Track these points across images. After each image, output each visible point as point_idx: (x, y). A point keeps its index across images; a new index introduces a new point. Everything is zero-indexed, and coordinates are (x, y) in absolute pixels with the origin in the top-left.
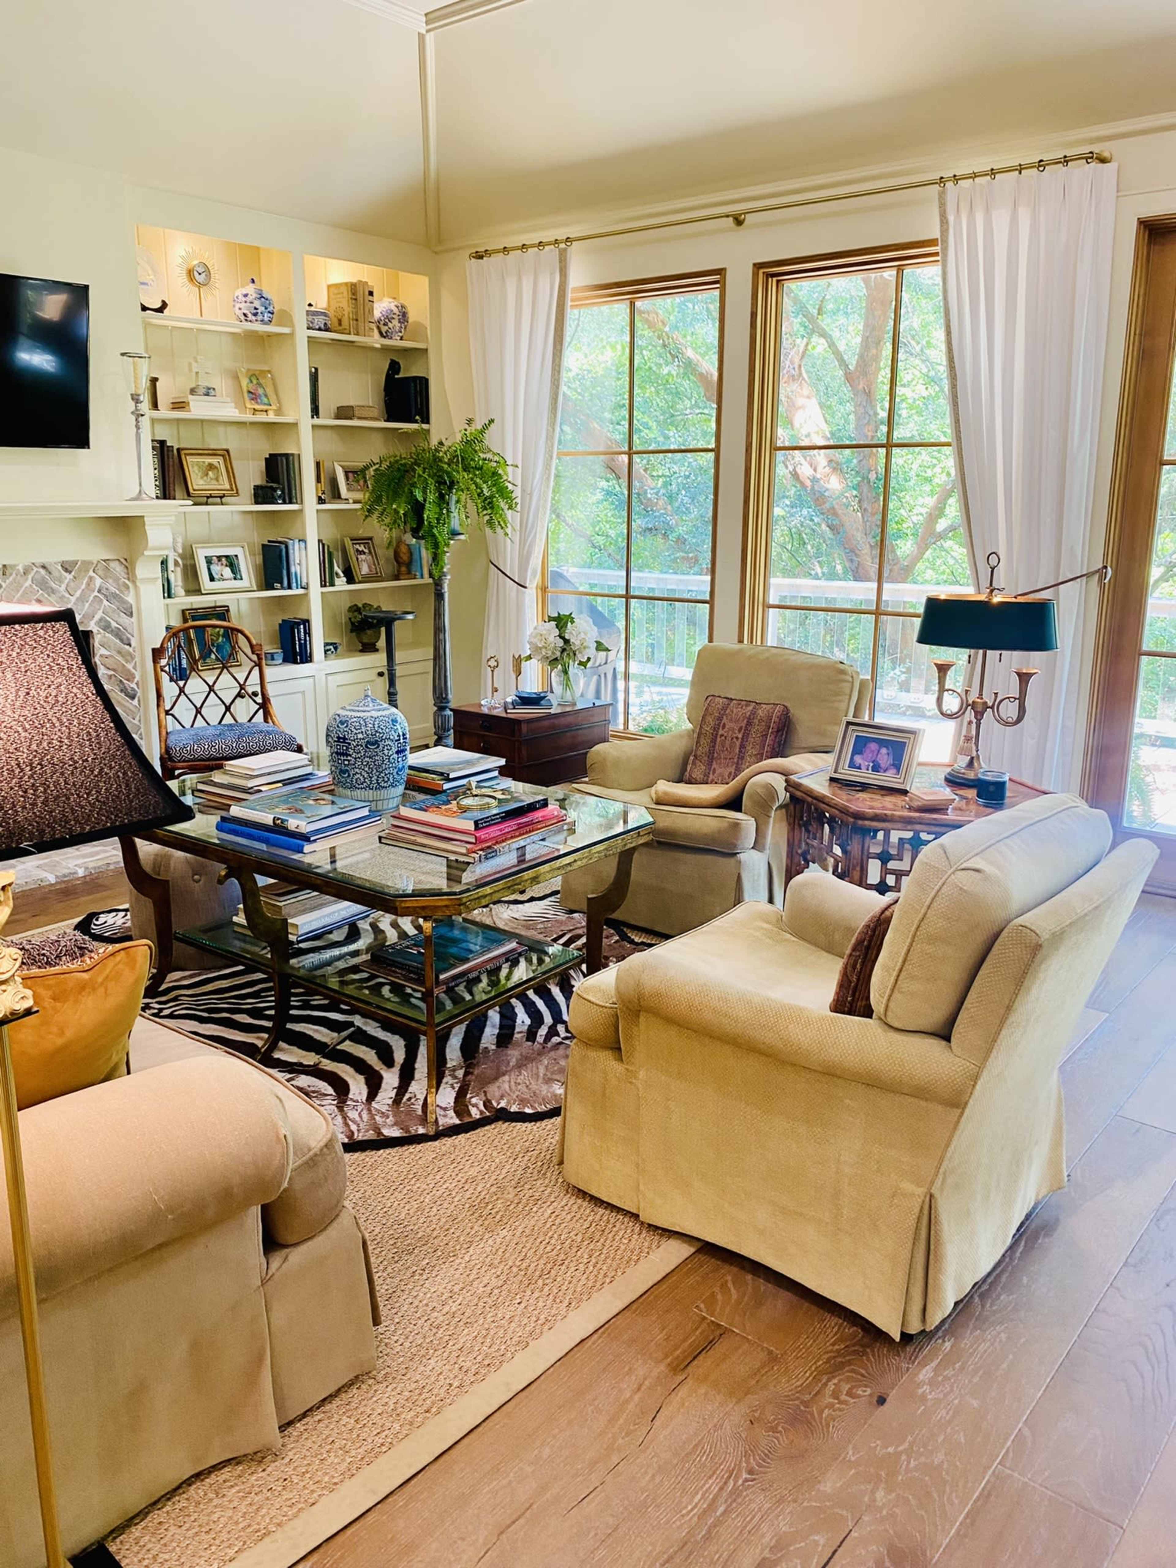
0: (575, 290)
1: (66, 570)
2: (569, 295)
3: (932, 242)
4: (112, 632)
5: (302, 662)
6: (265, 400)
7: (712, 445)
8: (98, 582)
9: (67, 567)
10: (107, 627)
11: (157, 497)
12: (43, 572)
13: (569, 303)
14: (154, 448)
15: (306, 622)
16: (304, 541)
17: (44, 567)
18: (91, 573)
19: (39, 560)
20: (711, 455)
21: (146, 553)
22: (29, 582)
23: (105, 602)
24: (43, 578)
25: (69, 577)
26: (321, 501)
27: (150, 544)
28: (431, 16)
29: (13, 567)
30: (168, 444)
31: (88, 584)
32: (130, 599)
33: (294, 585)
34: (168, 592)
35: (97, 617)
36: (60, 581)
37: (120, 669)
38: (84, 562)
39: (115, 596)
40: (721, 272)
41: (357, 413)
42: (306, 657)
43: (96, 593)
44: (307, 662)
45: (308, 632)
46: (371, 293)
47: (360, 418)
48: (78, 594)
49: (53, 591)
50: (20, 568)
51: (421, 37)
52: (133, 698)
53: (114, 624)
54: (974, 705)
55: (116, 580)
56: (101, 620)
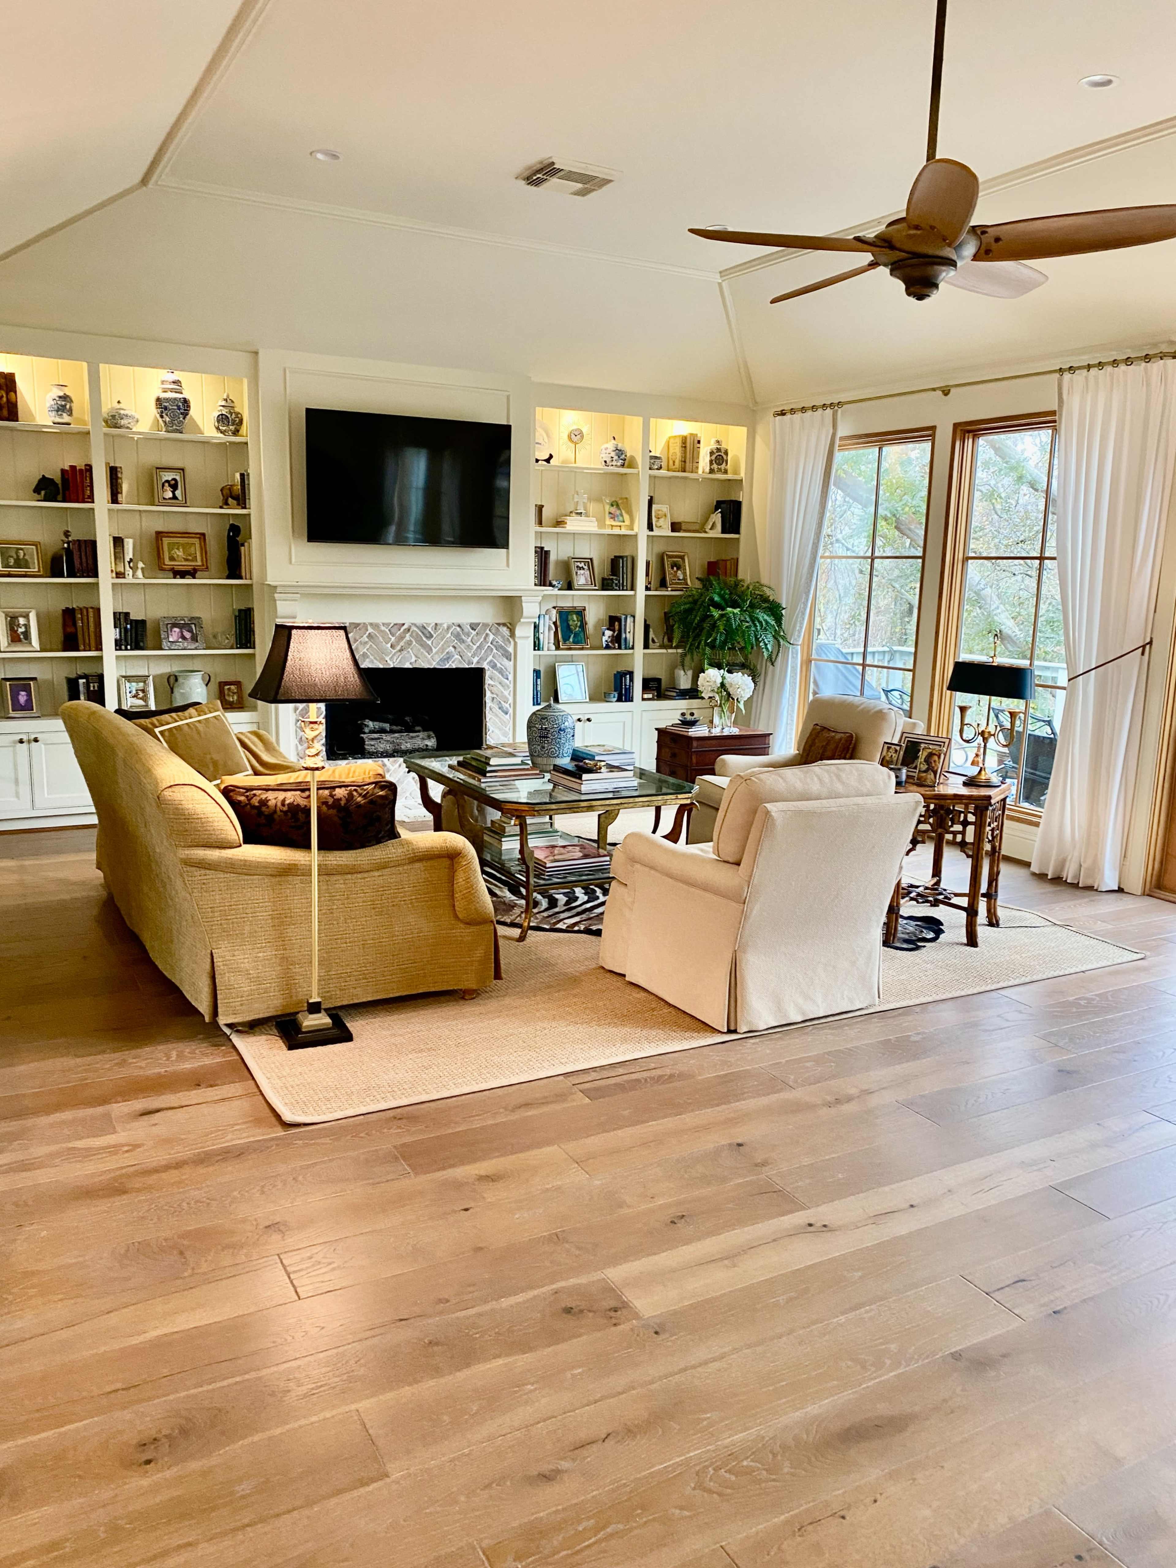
0: (841, 439)
1: (473, 629)
2: (837, 442)
3: (1053, 413)
4: (497, 670)
5: (626, 701)
6: (621, 518)
7: (921, 554)
8: (491, 637)
9: (473, 627)
10: (494, 666)
11: (535, 585)
12: (458, 629)
13: (836, 447)
14: (536, 552)
15: (631, 674)
16: (634, 617)
17: (459, 626)
18: (488, 631)
19: (456, 621)
20: (920, 561)
21: (522, 620)
22: (449, 635)
23: (495, 651)
24: (458, 633)
25: (474, 633)
26: (647, 589)
27: (525, 614)
28: (723, 274)
29: (441, 624)
30: (546, 549)
31: (485, 639)
32: (511, 649)
33: (623, 647)
34: (537, 646)
35: (488, 660)
36: (468, 635)
37: (500, 694)
38: (484, 624)
39: (502, 647)
40: (933, 428)
41: (683, 527)
42: (629, 699)
43: (489, 644)
44: (630, 701)
45: (632, 680)
46: (699, 442)
47: (685, 531)
48: (478, 644)
49: (463, 641)
50: (445, 626)
51: (720, 284)
52: (506, 713)
53: (499, 665)
54: (982, 733)
55: (503, 637)
56: (491, 661)
